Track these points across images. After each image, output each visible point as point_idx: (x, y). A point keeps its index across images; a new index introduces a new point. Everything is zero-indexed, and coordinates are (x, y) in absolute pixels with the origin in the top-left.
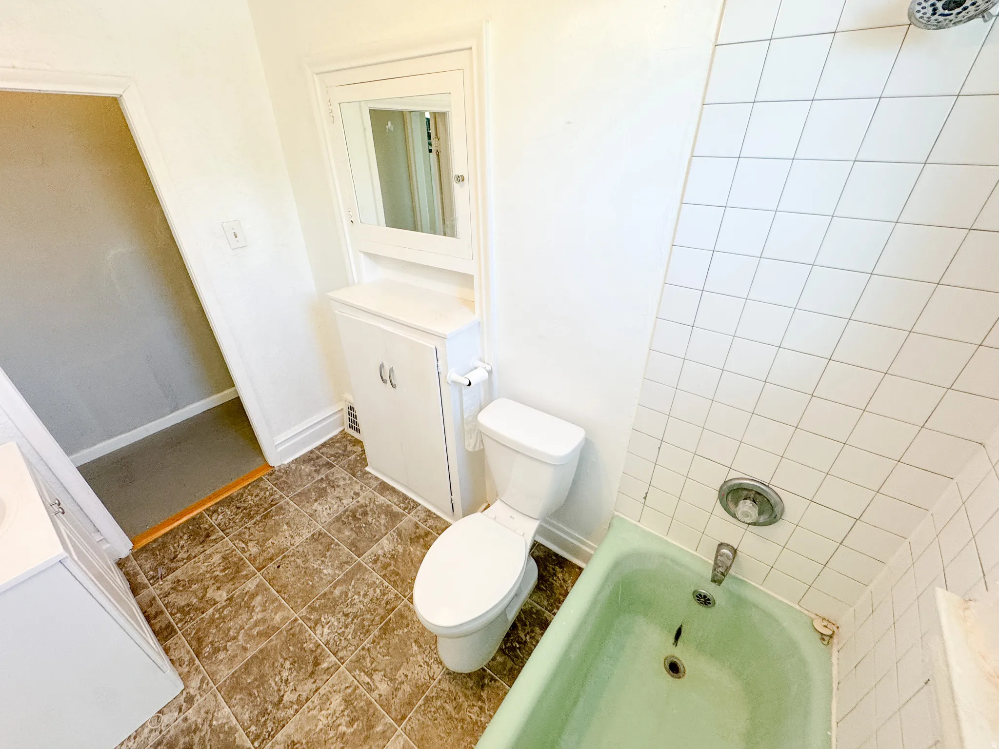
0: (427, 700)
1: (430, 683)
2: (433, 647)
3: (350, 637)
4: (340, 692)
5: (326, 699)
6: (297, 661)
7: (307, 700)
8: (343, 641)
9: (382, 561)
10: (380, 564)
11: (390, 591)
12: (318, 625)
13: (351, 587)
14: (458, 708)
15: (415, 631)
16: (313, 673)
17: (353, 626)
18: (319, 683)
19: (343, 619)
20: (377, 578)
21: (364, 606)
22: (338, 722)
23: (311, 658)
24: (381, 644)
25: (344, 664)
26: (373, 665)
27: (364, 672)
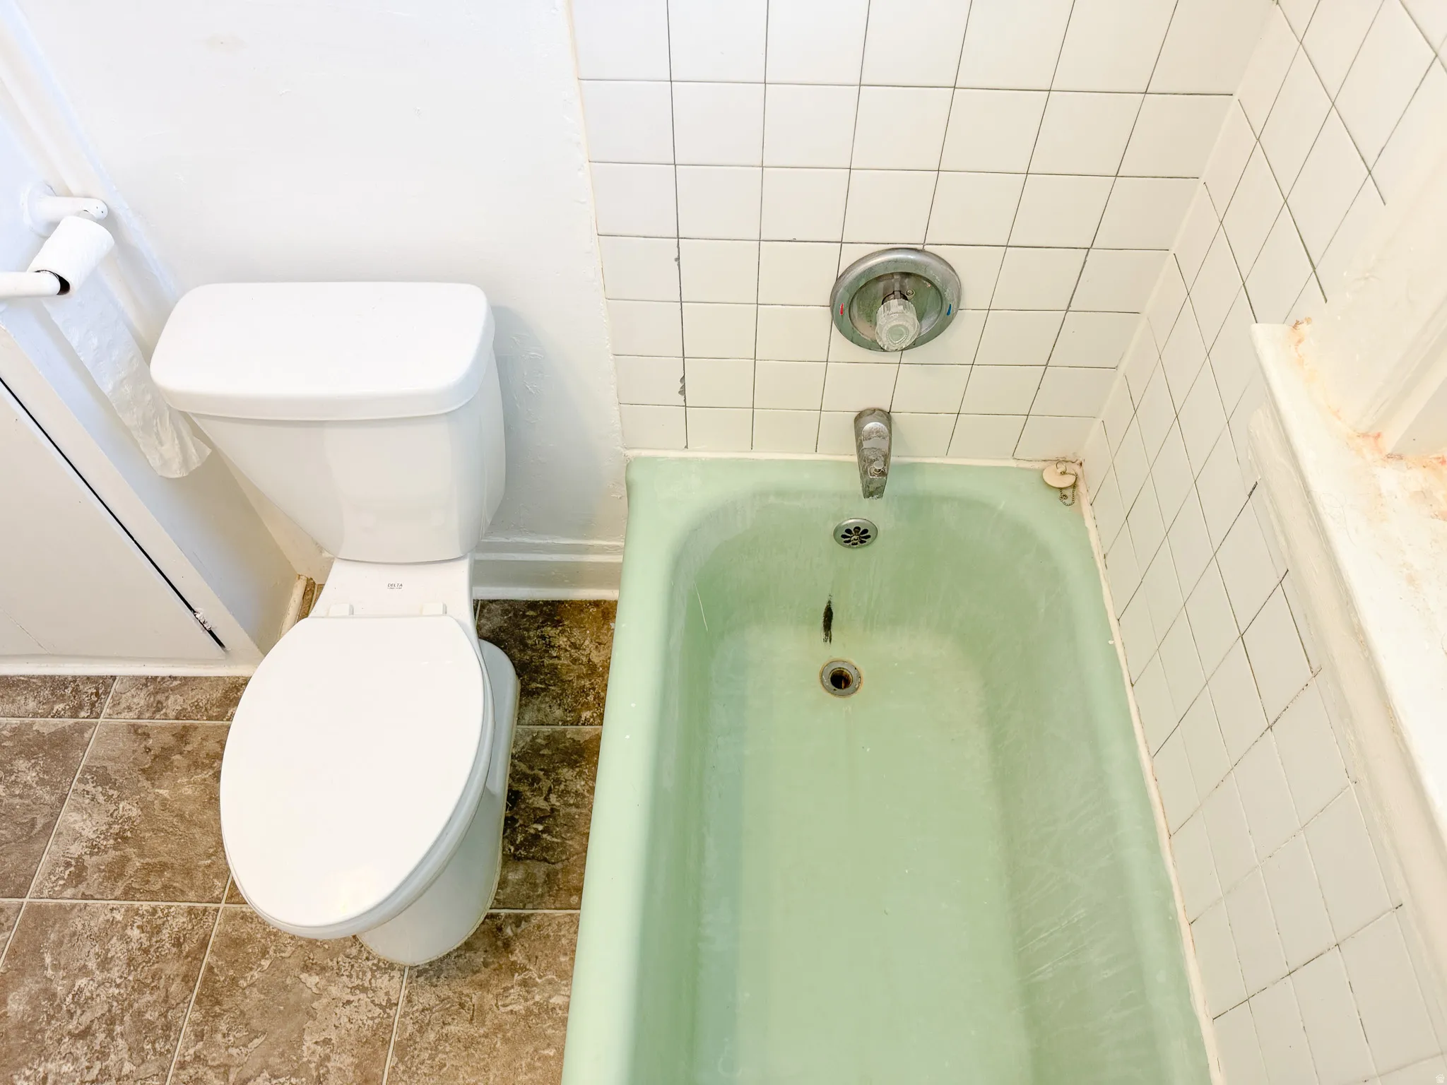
0: (401, 1049)
1: (389, 1017)
2: (354, 952)
3: (128, 1067)
9: (98, 865)
10: (95, 875)
11: (167, 915)
13: (50, 973)
14: (477, 1015)
15: (289, 949)
17: (120, 1042)
19: (80, 1048)
20: (112, 910)
21: (118, 986)
24: (224, 1028)
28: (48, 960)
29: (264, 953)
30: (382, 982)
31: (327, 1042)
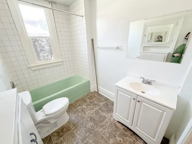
2: (70, 119)
4: (86, 114)
5: (89, 114)
6: (94, 120)
7: (92, 114)
8: (86, 122)
11: (75, 132)
16: (91, 118)
17: (84, 125)
18: (90, 116)
19: (86, 126)
20: (78, 136)
21: (82, 129)
22: (86, 111)
23: (92, 120)
24: (79, 120)
25: (86, 118)
26: (81, 117)
28: (84, 136)
29: (73, 123)
30: (71, 116)
31: (76, 115)
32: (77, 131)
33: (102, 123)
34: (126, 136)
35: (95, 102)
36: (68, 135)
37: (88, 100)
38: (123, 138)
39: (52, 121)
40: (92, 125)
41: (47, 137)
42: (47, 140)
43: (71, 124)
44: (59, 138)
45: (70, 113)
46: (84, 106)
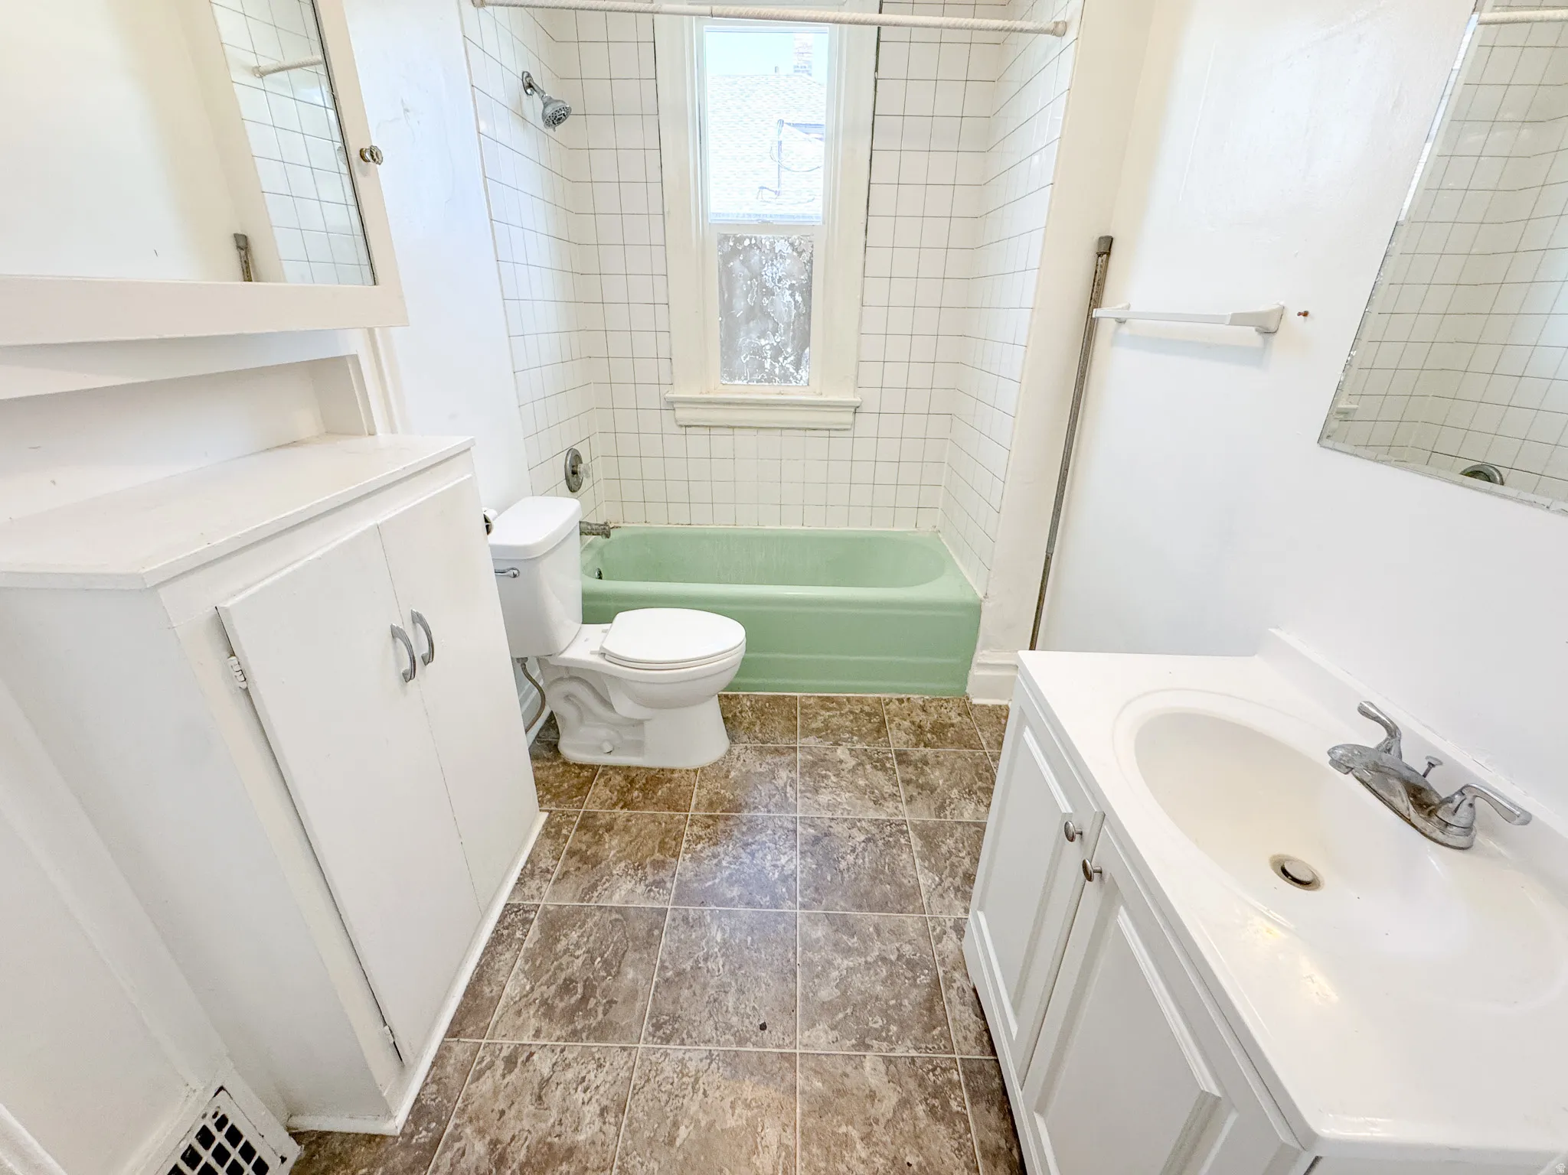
2: (720, 763)
3: (769, 832)
4: (816, 801)
5: (829, 807)
6: (830, 859)
7: (846, 820)
8: (779, 834)
9: (654, 875)
10: (661, 874)
11: (691, 835)
12: (786, 873)
13: (717, 881)
16: (826, 835)
17: (757, 838)
18: (827, 823)
19: (759, 855)
20: (684, 860)
21: (728, 846)
22: (833, 785)
23: (818, 848)
24: (752, 800)
25: (794, 815)
26: (774, 792)
27: (786, 796)
28: (710, 883)
29: (717, 793)
30: (736, 753)
31: (761, 764)
32: (700, 838)
33: (860, 907)
34: (940, 1114)
35: (937, 776)
36: (654, 821)
37: (898, 738)
38: (905, 1103)
39: (624, 707)
40: (794, 872)
41: (582, 767)
42: (578, 776)
43: (704, 792)
44: (614, 805)
45: (745, 738)
46: (842, 753)
